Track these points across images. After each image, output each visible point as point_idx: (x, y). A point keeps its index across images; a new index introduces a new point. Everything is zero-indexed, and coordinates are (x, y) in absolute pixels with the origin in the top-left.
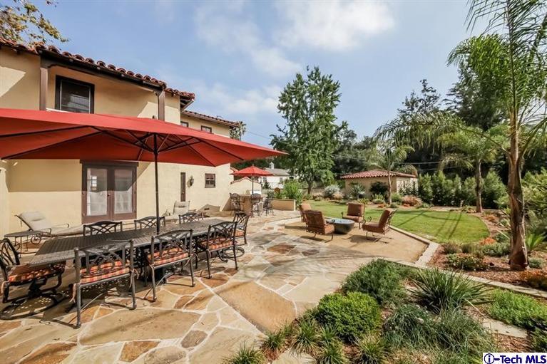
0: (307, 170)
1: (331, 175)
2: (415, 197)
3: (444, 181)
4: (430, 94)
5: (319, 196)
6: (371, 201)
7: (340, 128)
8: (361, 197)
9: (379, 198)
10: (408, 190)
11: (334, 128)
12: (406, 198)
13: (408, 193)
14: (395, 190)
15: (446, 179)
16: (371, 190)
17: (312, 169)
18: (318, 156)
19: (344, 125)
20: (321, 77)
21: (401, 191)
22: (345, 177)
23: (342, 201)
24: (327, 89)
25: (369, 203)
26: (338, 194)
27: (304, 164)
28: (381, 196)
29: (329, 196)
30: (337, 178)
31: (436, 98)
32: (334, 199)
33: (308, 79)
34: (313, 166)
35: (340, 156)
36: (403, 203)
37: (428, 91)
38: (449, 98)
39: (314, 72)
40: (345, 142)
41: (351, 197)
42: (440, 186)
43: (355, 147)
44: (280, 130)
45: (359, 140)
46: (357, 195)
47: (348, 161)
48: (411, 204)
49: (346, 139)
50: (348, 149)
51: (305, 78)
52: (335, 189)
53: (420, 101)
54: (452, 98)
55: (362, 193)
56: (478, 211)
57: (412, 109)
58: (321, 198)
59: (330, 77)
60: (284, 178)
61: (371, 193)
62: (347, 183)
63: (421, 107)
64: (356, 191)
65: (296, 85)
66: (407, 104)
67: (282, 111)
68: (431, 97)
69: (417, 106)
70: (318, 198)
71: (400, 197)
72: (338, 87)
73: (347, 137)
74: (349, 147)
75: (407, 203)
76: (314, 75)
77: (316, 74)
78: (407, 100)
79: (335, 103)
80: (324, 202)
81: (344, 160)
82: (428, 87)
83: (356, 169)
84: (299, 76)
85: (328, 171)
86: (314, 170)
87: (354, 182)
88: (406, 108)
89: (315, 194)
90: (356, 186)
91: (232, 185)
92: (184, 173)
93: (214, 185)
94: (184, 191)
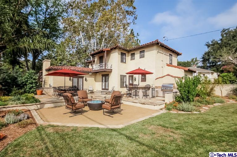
91: (156, 79)
92: (133, 75)
93: (146, 80)
94: (133, 83)
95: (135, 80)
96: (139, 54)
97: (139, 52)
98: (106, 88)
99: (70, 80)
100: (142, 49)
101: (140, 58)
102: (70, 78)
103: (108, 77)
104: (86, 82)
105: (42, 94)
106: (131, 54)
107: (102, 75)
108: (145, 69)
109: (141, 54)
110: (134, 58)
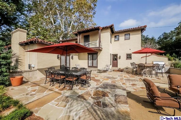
91: (142, 58)
92: (117, 54)
93: (131, 59)
94: (117, 61)
95: (120, 58)
96: (124, 37)
97: (124, 34)
98: (94, 66)
99: (58, 58)
100: (127, 32)
101: (125, 40)
102: (58, 56)
103: (96, 55)
104: (72, 60)
105: (22, 82)
106: (115, 36)
107: (88, 53)
108: (130, 49)
109: (126, 36)
110: (119, 40)
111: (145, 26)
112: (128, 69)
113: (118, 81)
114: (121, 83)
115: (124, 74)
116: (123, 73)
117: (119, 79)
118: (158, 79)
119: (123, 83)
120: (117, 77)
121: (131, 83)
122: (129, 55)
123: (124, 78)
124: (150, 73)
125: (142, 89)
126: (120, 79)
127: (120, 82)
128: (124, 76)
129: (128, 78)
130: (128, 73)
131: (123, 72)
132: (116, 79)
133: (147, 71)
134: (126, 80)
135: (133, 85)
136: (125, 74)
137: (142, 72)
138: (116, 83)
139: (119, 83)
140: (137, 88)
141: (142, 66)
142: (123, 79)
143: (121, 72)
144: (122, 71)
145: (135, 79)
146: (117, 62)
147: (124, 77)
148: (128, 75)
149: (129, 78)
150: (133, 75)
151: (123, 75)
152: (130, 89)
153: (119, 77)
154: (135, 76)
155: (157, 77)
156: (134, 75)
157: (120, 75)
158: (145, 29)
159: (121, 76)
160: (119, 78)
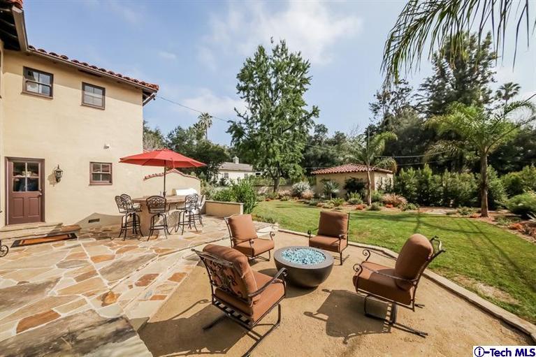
0: (272, 164)
1: (300, 170)
2: (397, 196)
3: (430, 176)
4: (402, 86)
5: (286, 195)
6: (346, 200)
7: (311, 115)
8: (334, 196)
9: (355, 197)
10: (388, 187)
11: (304, 115)
12: (387, 197)
13: (388, 190)
14: (373, 188)
15: (432, 175)
16: (346, 188)
17: (278, 162)
18: (285, 147)
19: (315, 112)
20: (289, 55)
21: (380, 188)
22: (317, 172)
23: (312, 201)
24: (296, 68)
25: (345, 203)
26: (308, 192)
27: (268, 157)
28: (358, 195)
29: (297, 195)
30: (308, 174)
31: (409, 90)
32: (303, 198)
33: (273, 54)
34: (278, 158)
35: (311, 152)
36: (385, 203)
37: (400, 83)
38: (419, 93)
39: (280, 46)
40: (316, 137)
41: (323, 196)
42: (426, 182)
43: (326, 142)
44: (239, 115)
45: (330, 135)
46: (330, 195)
47: (319, 156)
48: (395, 205)
49: (317, 133)
50: (319, 144)
51: (269, 53)
52: (305, 187)
53: (392, 93)
54: (422, 93)
55: (336, 191)
56: (484, 215)
57: (384, 102)
58: (288, 197)
59: (299, 55)
60: (249, 174)
61: (345, 191)
62: (319, 179)
63: (393, 100)
64: (329, 188)
65: (257, 58)
66: (379, 97)
67: (242, 92)
68: (403, 90)
69: (389, 99)
70: (284, 198)
71: (380, 196)
72: (308, 67)
73: (319, 131)
74: (320, 142)
75: (389, 203)
76: (280, 50)
77: (282, 50)
78: (378, 93)
79: (306, 86)
80: (292, 201)
81: (315, 156)
82: (400, 79)
83: (327, 165)
84: (261, 50)
85: (298, 166)
86: (280, 164)
87: (326, 178)
88: (378, 101)
89: (282, 192)
90: (328, 183)
91: (146, 178)
92: (42, 161)
93: (111, 182)
94: (43, 192)
95: (58, 180)
96: (80, 92)
101: (84, 104)
108: (106, 147)
109: (86, 93)
110: (51, 95)
111: (154, 86)
112: (98, 220)
113: (69, 299)
114: (92, 303)
115: (88, 248)
116: (78, 242)
117: (75, 282)
118: (197, 232)
119: (104, 297)
120: (54, 271)
121: (136, 276)
122: (104, 166)
123: (98, 267)
124: (177, 223)
125: (179, 284)
126: (78, 279)
127: (82, 297)
128: (92, 258)
129: (115, 260)
130: (103, 235)
131: (81, 238)
132: (54, 292)
133: (170, 216)
134: (109, 272)
135: (146, 280)
136: (93, 244)
137: (157, 224)
138: (63, 315)
139: (84, 309)
140: (163, 286)
141: (156, 205)
142: (93, 273)
143: (67, 244)
144: (74, 237)
145: (142, 254)
146: (42, 197)
147: (95, 259)
148: (109, 248)
149: (117, 259)
150: (126, 241)
151: (83, 255)
152: (140, 303)
153: (67, 271)
154: (134, 242)
155: (193, 229)
156: (132, 238)
157: (68, 257)
158: (154, 96)
159: (77, 260)
160: (67, 278)
